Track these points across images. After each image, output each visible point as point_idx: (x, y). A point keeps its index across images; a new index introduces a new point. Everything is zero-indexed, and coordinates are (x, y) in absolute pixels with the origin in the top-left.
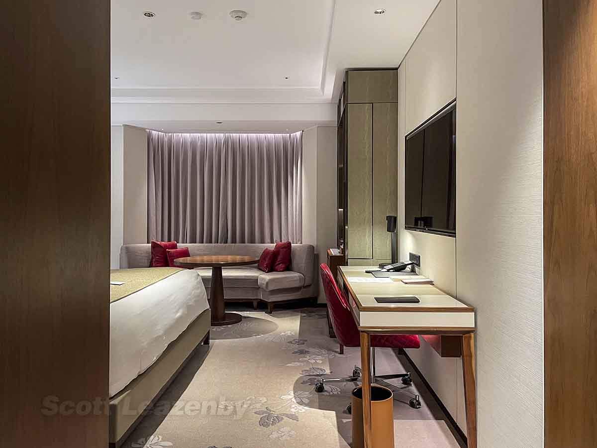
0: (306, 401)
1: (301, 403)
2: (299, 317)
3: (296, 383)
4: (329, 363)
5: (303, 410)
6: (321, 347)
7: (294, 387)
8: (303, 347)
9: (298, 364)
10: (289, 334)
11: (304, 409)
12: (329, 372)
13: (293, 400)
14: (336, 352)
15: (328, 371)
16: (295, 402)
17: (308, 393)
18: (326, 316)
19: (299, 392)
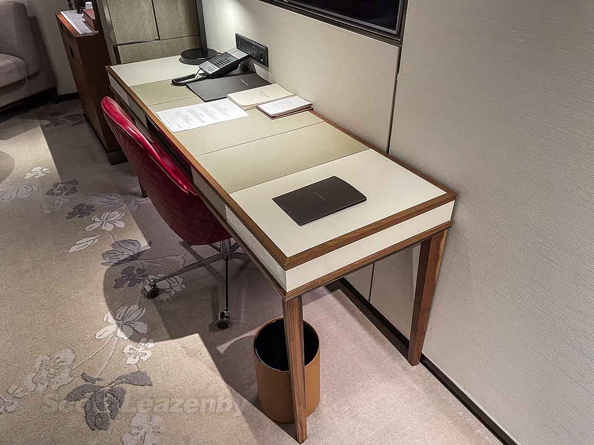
0: (142, 328)
1: (136, 337)
2: (39, 128)
3: (106, 291)
4: (137, 222)
5: (149, 354)
6: (106, 189)
7: (107, 300)
8: (80, 199)
9: (89, 241)
10: (41, 174)
11: (148, 350)
12: (146, 244)
13: (120, 334)
14: (135, 194)
15: (144, 244)
16: (126, 338)
17: (136, 307)
18: (84, 118)
19: (122, 311)
